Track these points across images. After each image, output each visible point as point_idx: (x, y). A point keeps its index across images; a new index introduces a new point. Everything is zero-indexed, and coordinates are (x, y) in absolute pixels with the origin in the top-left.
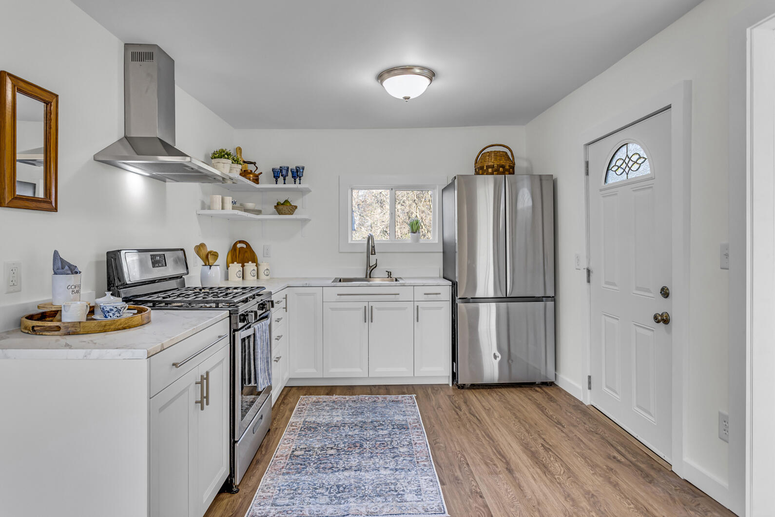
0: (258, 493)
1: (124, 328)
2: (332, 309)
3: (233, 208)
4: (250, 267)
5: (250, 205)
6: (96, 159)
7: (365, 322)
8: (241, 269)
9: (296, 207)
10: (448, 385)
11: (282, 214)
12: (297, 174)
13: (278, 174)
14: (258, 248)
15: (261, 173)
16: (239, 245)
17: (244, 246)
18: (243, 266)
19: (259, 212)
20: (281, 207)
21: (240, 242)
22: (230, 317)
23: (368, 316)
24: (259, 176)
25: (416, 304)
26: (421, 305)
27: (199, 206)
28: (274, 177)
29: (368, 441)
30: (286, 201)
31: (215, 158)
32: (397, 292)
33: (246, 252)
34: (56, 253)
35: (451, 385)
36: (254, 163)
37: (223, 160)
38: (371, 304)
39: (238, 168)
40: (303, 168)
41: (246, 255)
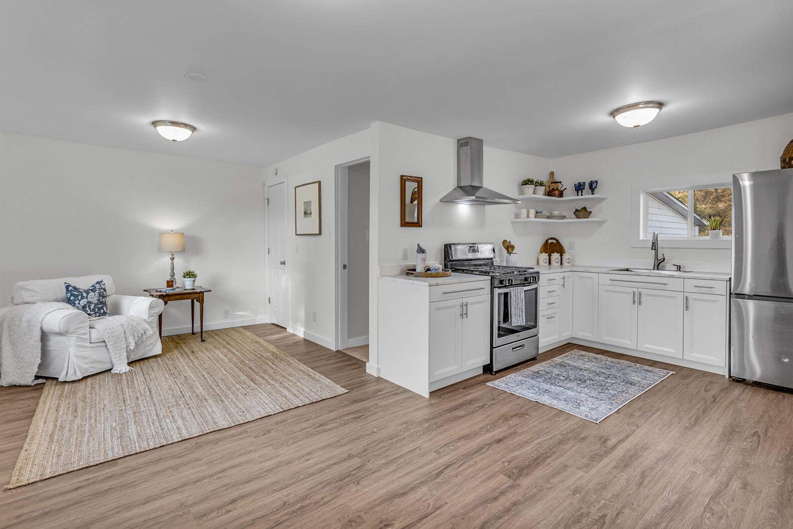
0: (504, 378)
1: (435, 277)
2: (607, 291)
3: (535, 217)
4: (556, 256)
5: (556, 213)
6: (440, 201)
7: (634, 304)
8: (548, 257)
9: (591, 212)
10: (725, 376)
11: (578, 218)
12: (593, 186)
13: (579, 188)
14: (565, 243)
15: (566, 189)
16: (550, 241)
17: (555, 242)
18: (550, 256)
19: (564, 217)
20: (577, 213)
21: (551, 239)
22: (491, 280)
23: (637, 299)
24: (564, 192)
25: (686, 294)
26: (690, 296)
27: (513, 216)
28: (576, 190)
29: (593, 381)
30: (585, 209)
31: (523, 185)
32: (666, 283)
33: (556, 245)
34: (418, 244)
35: (727, 377)
36: (561, 182)
37: (527, 186)
38: (640, 290)
39: (541, 190)
40: (596, 182)
41: (556, 248)
